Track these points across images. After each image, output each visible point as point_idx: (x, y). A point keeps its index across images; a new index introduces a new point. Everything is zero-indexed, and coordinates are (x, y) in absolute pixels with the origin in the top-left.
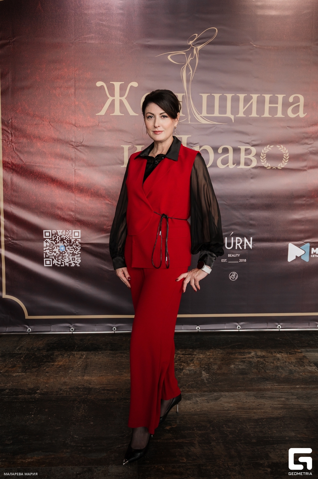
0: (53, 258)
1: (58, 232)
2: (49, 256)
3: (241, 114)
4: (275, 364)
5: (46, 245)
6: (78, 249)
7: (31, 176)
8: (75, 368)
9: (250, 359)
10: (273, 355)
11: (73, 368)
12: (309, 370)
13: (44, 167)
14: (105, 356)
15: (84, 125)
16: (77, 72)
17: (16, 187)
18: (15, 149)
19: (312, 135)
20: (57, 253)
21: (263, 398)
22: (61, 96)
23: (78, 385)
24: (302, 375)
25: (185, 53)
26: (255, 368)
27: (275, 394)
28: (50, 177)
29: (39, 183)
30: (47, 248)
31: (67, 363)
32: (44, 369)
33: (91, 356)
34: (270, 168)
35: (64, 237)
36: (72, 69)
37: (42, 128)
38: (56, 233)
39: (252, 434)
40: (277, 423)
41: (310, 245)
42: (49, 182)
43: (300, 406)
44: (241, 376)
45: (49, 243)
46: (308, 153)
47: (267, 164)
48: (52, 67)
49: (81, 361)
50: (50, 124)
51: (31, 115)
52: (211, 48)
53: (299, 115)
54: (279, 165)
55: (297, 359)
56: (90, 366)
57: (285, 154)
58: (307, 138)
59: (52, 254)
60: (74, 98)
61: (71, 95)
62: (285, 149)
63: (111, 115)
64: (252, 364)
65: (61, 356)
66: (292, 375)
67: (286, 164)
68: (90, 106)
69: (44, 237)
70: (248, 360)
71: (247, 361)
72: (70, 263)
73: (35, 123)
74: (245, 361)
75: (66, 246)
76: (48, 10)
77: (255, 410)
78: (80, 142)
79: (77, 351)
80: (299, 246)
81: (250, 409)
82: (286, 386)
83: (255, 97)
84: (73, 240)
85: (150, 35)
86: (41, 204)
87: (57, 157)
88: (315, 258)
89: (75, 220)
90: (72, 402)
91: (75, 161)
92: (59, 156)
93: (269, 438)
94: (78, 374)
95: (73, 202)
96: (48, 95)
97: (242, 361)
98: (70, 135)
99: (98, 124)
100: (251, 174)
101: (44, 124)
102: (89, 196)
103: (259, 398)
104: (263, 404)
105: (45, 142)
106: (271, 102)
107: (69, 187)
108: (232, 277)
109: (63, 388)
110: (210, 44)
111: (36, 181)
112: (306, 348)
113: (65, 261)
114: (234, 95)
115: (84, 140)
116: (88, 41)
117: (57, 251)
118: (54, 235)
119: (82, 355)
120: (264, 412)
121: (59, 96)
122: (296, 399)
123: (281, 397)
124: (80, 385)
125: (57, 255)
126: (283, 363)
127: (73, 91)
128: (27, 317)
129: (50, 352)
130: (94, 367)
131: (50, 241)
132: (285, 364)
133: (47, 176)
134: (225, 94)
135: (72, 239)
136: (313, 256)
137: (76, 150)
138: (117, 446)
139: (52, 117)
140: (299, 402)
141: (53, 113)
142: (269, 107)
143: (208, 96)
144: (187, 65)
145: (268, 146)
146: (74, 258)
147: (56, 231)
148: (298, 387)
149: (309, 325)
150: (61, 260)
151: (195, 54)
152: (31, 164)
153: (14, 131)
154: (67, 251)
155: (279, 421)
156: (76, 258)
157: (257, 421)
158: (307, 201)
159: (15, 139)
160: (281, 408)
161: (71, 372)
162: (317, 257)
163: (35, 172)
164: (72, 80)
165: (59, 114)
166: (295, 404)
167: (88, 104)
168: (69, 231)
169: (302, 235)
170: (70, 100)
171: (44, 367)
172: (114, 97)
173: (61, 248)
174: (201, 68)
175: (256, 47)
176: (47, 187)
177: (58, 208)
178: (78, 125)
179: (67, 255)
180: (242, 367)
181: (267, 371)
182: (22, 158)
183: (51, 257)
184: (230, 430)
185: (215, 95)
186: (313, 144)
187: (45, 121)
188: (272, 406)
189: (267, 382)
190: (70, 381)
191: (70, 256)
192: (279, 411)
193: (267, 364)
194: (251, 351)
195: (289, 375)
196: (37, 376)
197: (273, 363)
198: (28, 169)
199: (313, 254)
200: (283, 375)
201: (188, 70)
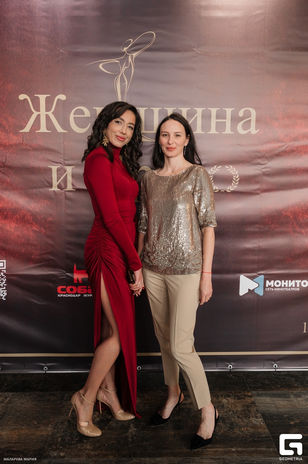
12: (254, 424)
15: (6, 144)
19: (266, 154)
25: (119, 62)
33: (15, 398)
34: (218, 191)
41: (264, 277)
46: (261, 174)
47: (214, 187)
52: (149, 55)
54: (228, 188)
55: (243, 406)
56: (8, 415)
58: (260, 157)
62: (235, 170)
63: (36, 131)
67: (235, 187)
68: (12, 122)
78: (3, 163)
79: (2, 392)
80: (252, 278)
83: (199, 111)
85: (78, 41)
88: (270, 291)
99: (22, 142)
102: (14, 222)
106: (217, 117)
110: (148, 50)
112: (259, 390)
114: (175, 108)
115: (7, 159)
116: (8, 48)
119: (6, 397)
126: (226, 413)
130: (12, 415)
132: (228, 414)
134: (165, 108)
136: (268, 290)
142: (216, 122)
143: (146, 110)
144: (121, 74)
145: (215, 166)
149: (264, 366)
151: (130, 62)
158: (261, 228)
162: (272, 290)
167: (11, 120)
169: (255, 266)
172: (39, 111)
174: (137, 78)
175: (200, 54)
185: (154, 109)
186: (267, 164)
195: (228, 430)
199: (267, 287)
200: (222, 431)
201: (122, 81)
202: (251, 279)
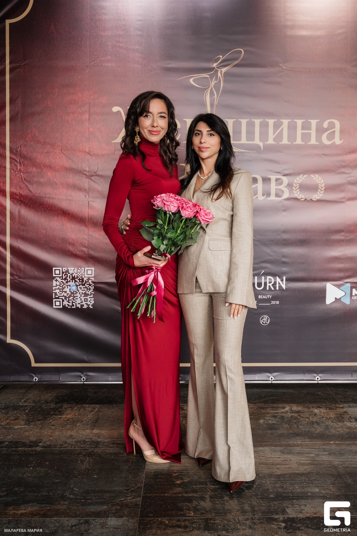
0: (64, 299)
1: (70, 270)
2: (59, 296)
3: (271, 141)
4: (311, 419)
5: (56, 284)
6: (91, 289)
7: (41, 208)
8: (85, 421)
9: (283, 413)
10: (310, 410)
11: (82, 421)
12: (349, 426)
13: (55, 198)
14: (120, 410)
15: (99, 154)
16: (92, 97)
17: (24, 220)
18: (23, 179)
19: (350, 163)
20: (67, 293)
21: (291, 454)
22: (74, 122)
23: (86, 438)
24: (339, 431)
25: (208, 76)
26: (288, 423)
27: (304, 450)
28: (61, 209)
29: (49, 215)
30: (56, 288)
31: (76, 417)
32: (50, 422)
33: (104, 409)
34: (304, 199)
35: (76, 275)
36: (86, 93)
37: (53, 157)
38: (67, 271)
39: (271, 489)
40: (301, 479)
41: (351, 285)
42: (60, 215)
43: (330, 462)
44: (270, 432)
45: (59, 282)
46: (346, 183)
47: (301, 195)
48: (65, 92)
49: (92, 414)
50: (62, 152)
51: (41, 142)
52: (237, 70)
53: (334, 142)
54: (314, 197)
55: (336, 414)
56: (102, 420)
57: (320, 184)
58: (344, 167)
59: (62, 294)
60: (88, 124)
61: (85, 121)
62: (320, 179)
64: (285, 419)
65: (70, 409)
66: (328, 431)
67: (321, 195)
68: (105, 133)
69: (54, 275)
70: (281, 415)
71: (279, 416)
72: (82, 304)
73: (46, 151)
74: (277, 416)
75: (78, 285)
76: (61, 32)
77: (278, 466)
78: (95, 172)
79: (89, 404)
81: (273, 464)
82: (318, 442)
83: (285, 122)
84: (85, 279)
85: (170, 57)
86: (51, 239)
87: (69, 188)
89: (88, 257)
90: (76, 455)
91: (89, 193)
92: (71, 186)
93: (289, 494)
94: (87, 428)
95: (86, 237)
96: (60, 120)
97: (273, 416)
98: (83, 164)
99: (114, 152)
100: (283, 206)
101: (55, 152)
103: (285, 454)
104: (289, 460)
105: (56, 172)
106: (303, 128)
107: (82, 220)
108: (264, 321)
109: (69, 441)
110: (236, 66)
111: (45, 214)
112: (350, 403)
113: (76, 302)
114: (262, 120)
115: (99, 169)
116: (104, 64)
117: (67, 290)
118: (65, 273)
119: (94, 408)
120: (289, 468)
121: (73, 122)
122: (327, 455)
123: (310, 453)
124: (87, 439)
125: (67, 295)
126: (320, 418)
127: (87, 116)
128: (34, 364)
129: (59, 405)
130: (106, 420)
131: (60, 279)
132: (322, 420)
133: (58, 208)
134: (253, 119)
135: (85, 277)
136: (355, 298)
137: (89, 180)
138: (120, 500)
139: (64, 145)
140: (331, 458)
141: (65, 140)
142: (302, 133)
143: (234, 122)
144: (210, 88)
145: (301, 175)
146: (87, 299)
147: (67, 269)
148: (331, 443)
149: (352, 377)
150: (72, 301)
151: (220, 77)
152: (41, 195)
153: (22, 160)
154: (78, 291)
155: (304, 477)
156: (88, 299)
157: (278, 476)
158: (347, 236)
159: (24, 168)
160: (309, 464)
161: (79, 425)
163: (45, 204)
164: (86, 106)
165: (72, 142)
166: (325, 460)
167: (104, 131)
168: (81, 269)
169: (341, 275)
170: (84, 126)
171: (49, 420)
173: (72, 288)
175: (286, 69)
176: (58, 220)
177: (70, 244)
178: (93, 153)
179: (79, 296)
180: (272, 422)
181: (300, 427)
182: (32, 189)
183: (61, 298)
184: (248, 485)
185: (242, 120)
186: (351, 173)
187: (57, 149)
188: (299, 461)
189: (297, 437)
190: (77, 434)
191: (82, 296)
192: (305, 467)
193: (302, 419)
194: (286, 406)
195: (324, 430)
196: (41, 429)
197: (309, 418)
198: (37, 201)
199: (354, 296)
200: (318, 431)
201: (212, 94)
202: (338, 287)
